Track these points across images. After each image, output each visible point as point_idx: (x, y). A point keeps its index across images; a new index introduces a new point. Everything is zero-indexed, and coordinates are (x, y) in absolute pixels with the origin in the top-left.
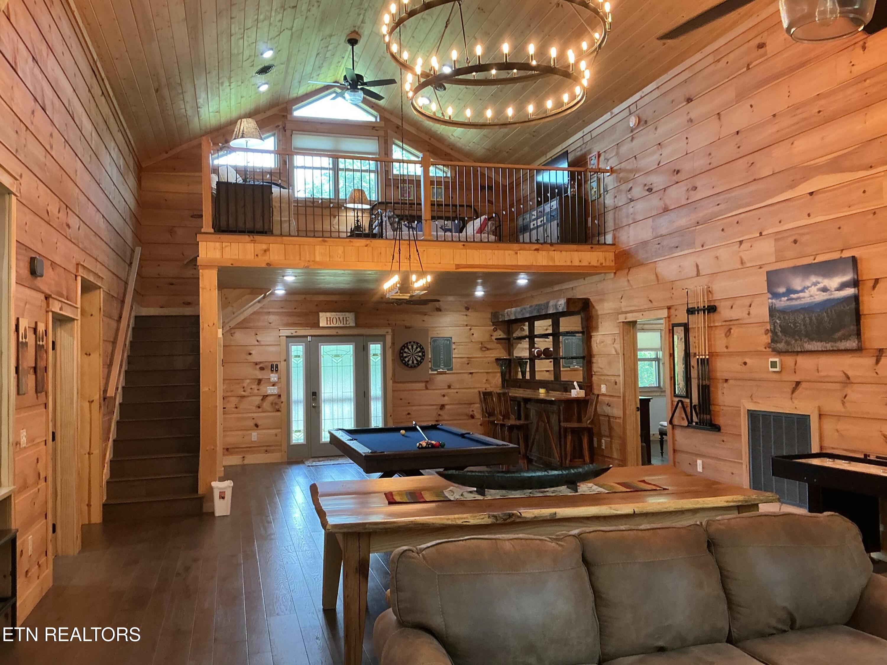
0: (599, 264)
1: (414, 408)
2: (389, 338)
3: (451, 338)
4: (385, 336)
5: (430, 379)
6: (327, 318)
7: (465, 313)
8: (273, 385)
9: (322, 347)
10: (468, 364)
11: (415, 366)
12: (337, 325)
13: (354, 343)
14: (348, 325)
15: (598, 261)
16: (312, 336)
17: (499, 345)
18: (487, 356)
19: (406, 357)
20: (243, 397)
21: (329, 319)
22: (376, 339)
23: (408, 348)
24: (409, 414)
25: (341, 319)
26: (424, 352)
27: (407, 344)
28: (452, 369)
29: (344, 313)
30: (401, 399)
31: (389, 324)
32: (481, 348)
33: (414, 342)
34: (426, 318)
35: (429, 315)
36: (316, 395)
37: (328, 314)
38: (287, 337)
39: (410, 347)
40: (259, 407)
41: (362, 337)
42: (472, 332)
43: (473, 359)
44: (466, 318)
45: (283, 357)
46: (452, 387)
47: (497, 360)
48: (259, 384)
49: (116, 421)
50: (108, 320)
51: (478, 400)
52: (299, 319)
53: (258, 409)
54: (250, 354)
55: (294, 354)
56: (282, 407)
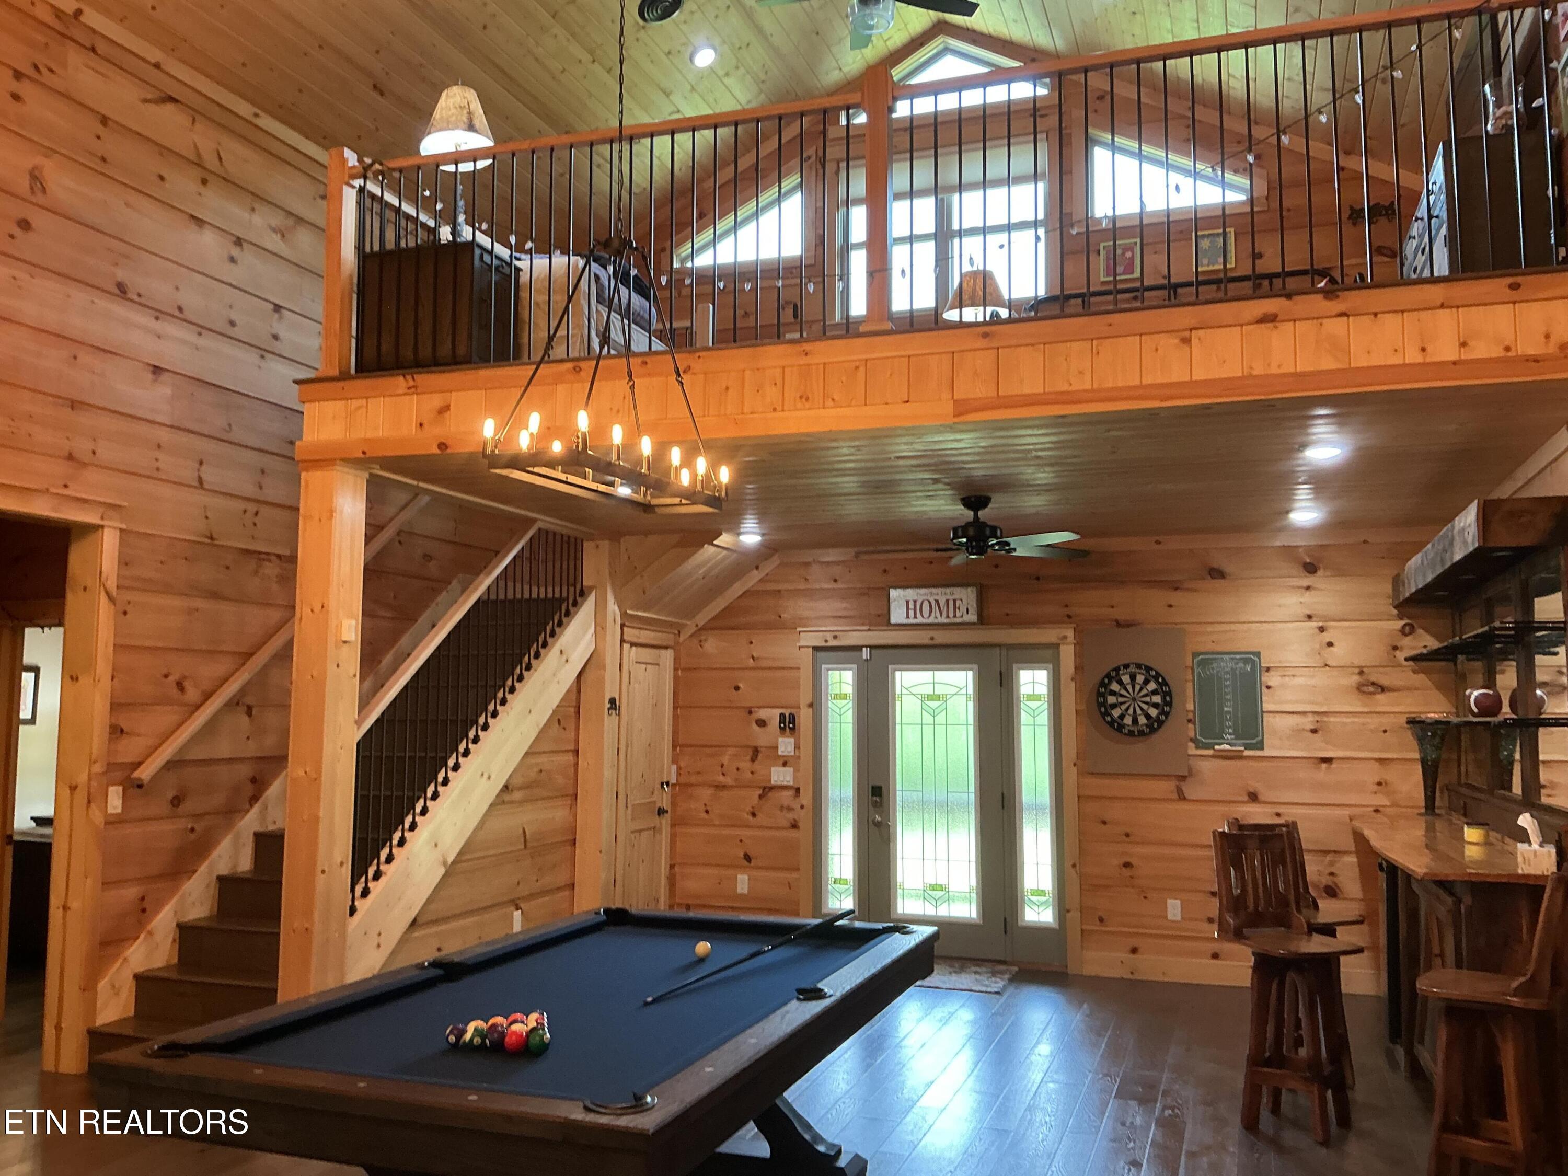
1: (1138, 850)
2: (1068, 653)
3: (1258, 654)
4: (1058, 646)
5: (1190, 770)
6: (908, 602)
7: (1306, 582)
8: (785, 765)
9: (898, 674)
10: (1314, 731)
11: (1141, 733)
12: (931, 620)
13: (976, 666)
14: (958, 620)
16: (872, 647)
17: (1422, 676)
18: (1377, 709)
19: (1114, 706)
20: (723, 787)
21: (911, 606)
22: (1032, 655)
23: (1120, 683)
25: (942, 603)
26: (1169, 693)
27: (1117, 669)
28: (1260, 746)
29: (948, 590)
30: (1104, 823)
31: (1069, 617)
32: (1360, 688)
33: (1139, 666)
34: (1176, 598)
35: (1188, 590)
36: (880, 795)
37: (911, 594)
38: (816, 649)
39: (1126, 679)
40: (754, 815)
41: (997, 650)
42: (1326, 637)
43: (1332, 719)
44: (1307, 597)
45: (805, 697)
46: (1261, 798)
47: (1408, 722)
48: (753, 760)
49: (258, 836)
50: (199, 603)
51: (1348, 843)
52: (844, 605)
53: (750, 818)
54: (737, 688)
55: (834, 689)
56: (804, 818)
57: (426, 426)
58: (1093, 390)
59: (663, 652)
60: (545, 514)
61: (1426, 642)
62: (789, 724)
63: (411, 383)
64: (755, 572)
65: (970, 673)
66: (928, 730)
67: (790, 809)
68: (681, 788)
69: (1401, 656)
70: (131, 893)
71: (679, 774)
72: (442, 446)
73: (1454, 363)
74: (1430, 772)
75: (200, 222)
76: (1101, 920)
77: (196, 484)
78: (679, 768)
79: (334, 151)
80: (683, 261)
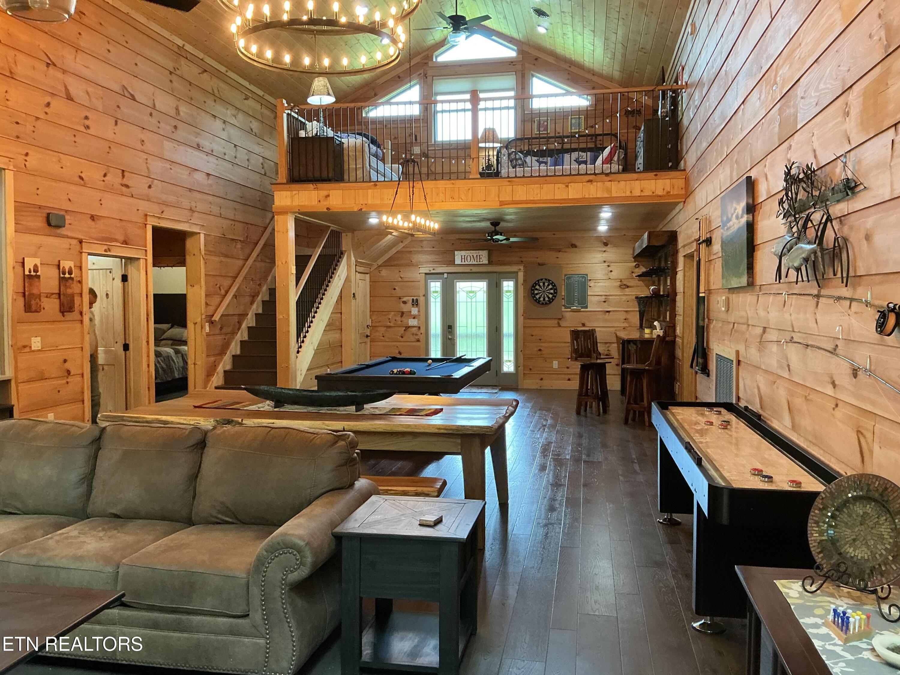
0: (665, 193)
1: (543, 345)
2: (521, 275)
3: (587, 275)
4: (517, 272)
5: (562, 316)
7: (604, 249)
8: (414, 318)
9: (458, 283)
10: (605, 302)
11: (546, 303)
12: (470, 263)
13: (487, 280)
14: (481, 263)
15: (664, 190)
16: (448, 273)
17: (640, 282)
18: (626, 294)
19: (537, 294)
20: (389, 327)
21: (463, 257)
22: (508, 276)
23: (539, 285)
24: (540, 350)
25: (475, 256)
26: (556, 289)
27: (538, 281)
28: (587, 307)
29: (477, 251)
30: (532, 336)
31: (522, 261)
32: (620, 286)
33: (546, 280)
34: (560, 255)
35: (563, 252)
36: (451, 328)
37: (463, 253)
38: (426, 274)
39: (541, 284)
40: (402, 337)
41: (495, 274)
42: (610, 269)
43: (610, 297)
44: (604, 255)
45: (422, 293)
46: (586, 325)
47: (636, 298)
48: (402, 316)
49: (241, 341)
50: (223, 259)
51: (614, 340)
52: (437, 257)
53: (401, 338)
54: (395, 289)
55: (432, 289)
56: (422, 338)
57: (321, 201)
58: (540, 200)
59: (366, 275)
60: (334, 224)
61: (643, 270)
62: (415, 303)
63: (315, 187)
64: (401, 244)
65: (485, 283)
66: (469, 304)
67: (416, 335)
68: (373, 327)
69: (634, 275)
70: (212, 359)
71: (372, 322)
72: (328, 209)
73: (639, 196)
74: (642, 315)
75: (215, 117)
76: (530, 369)
77: (219, 215)
78: (372, 320)
79: (278, 100)
80: (366, 113)
